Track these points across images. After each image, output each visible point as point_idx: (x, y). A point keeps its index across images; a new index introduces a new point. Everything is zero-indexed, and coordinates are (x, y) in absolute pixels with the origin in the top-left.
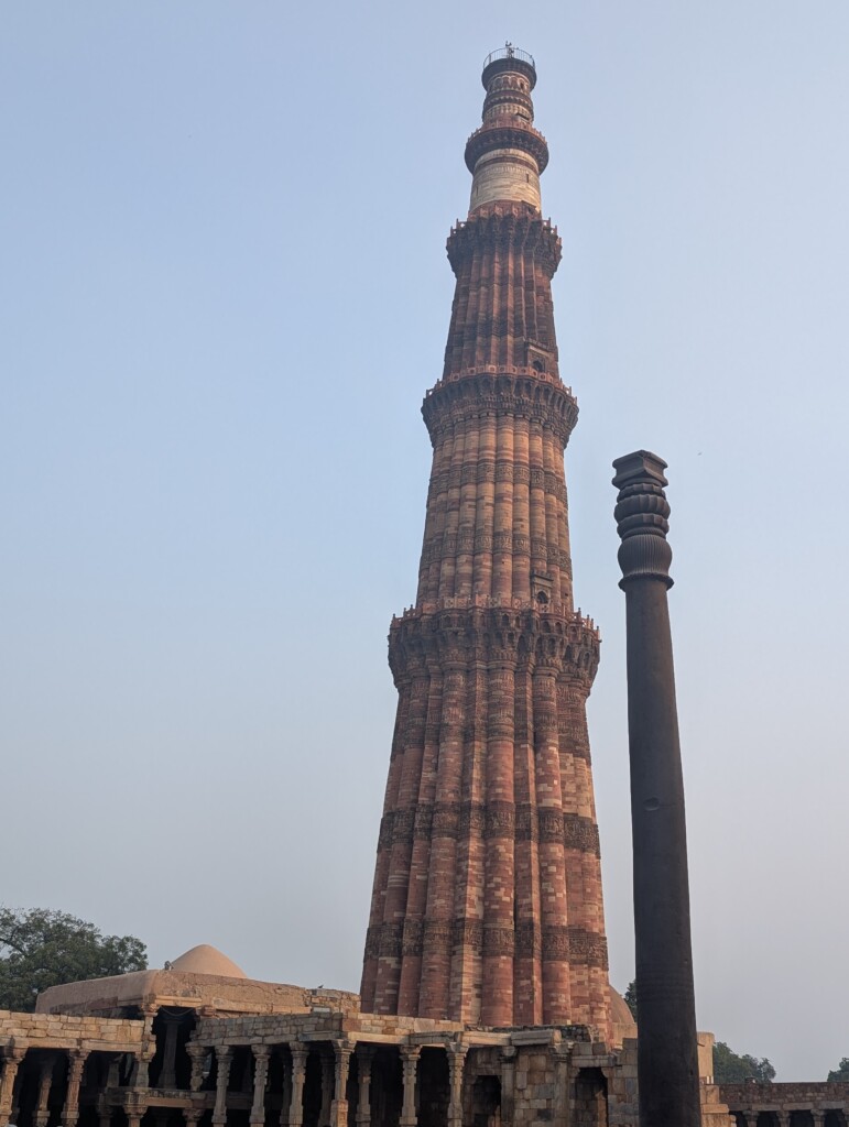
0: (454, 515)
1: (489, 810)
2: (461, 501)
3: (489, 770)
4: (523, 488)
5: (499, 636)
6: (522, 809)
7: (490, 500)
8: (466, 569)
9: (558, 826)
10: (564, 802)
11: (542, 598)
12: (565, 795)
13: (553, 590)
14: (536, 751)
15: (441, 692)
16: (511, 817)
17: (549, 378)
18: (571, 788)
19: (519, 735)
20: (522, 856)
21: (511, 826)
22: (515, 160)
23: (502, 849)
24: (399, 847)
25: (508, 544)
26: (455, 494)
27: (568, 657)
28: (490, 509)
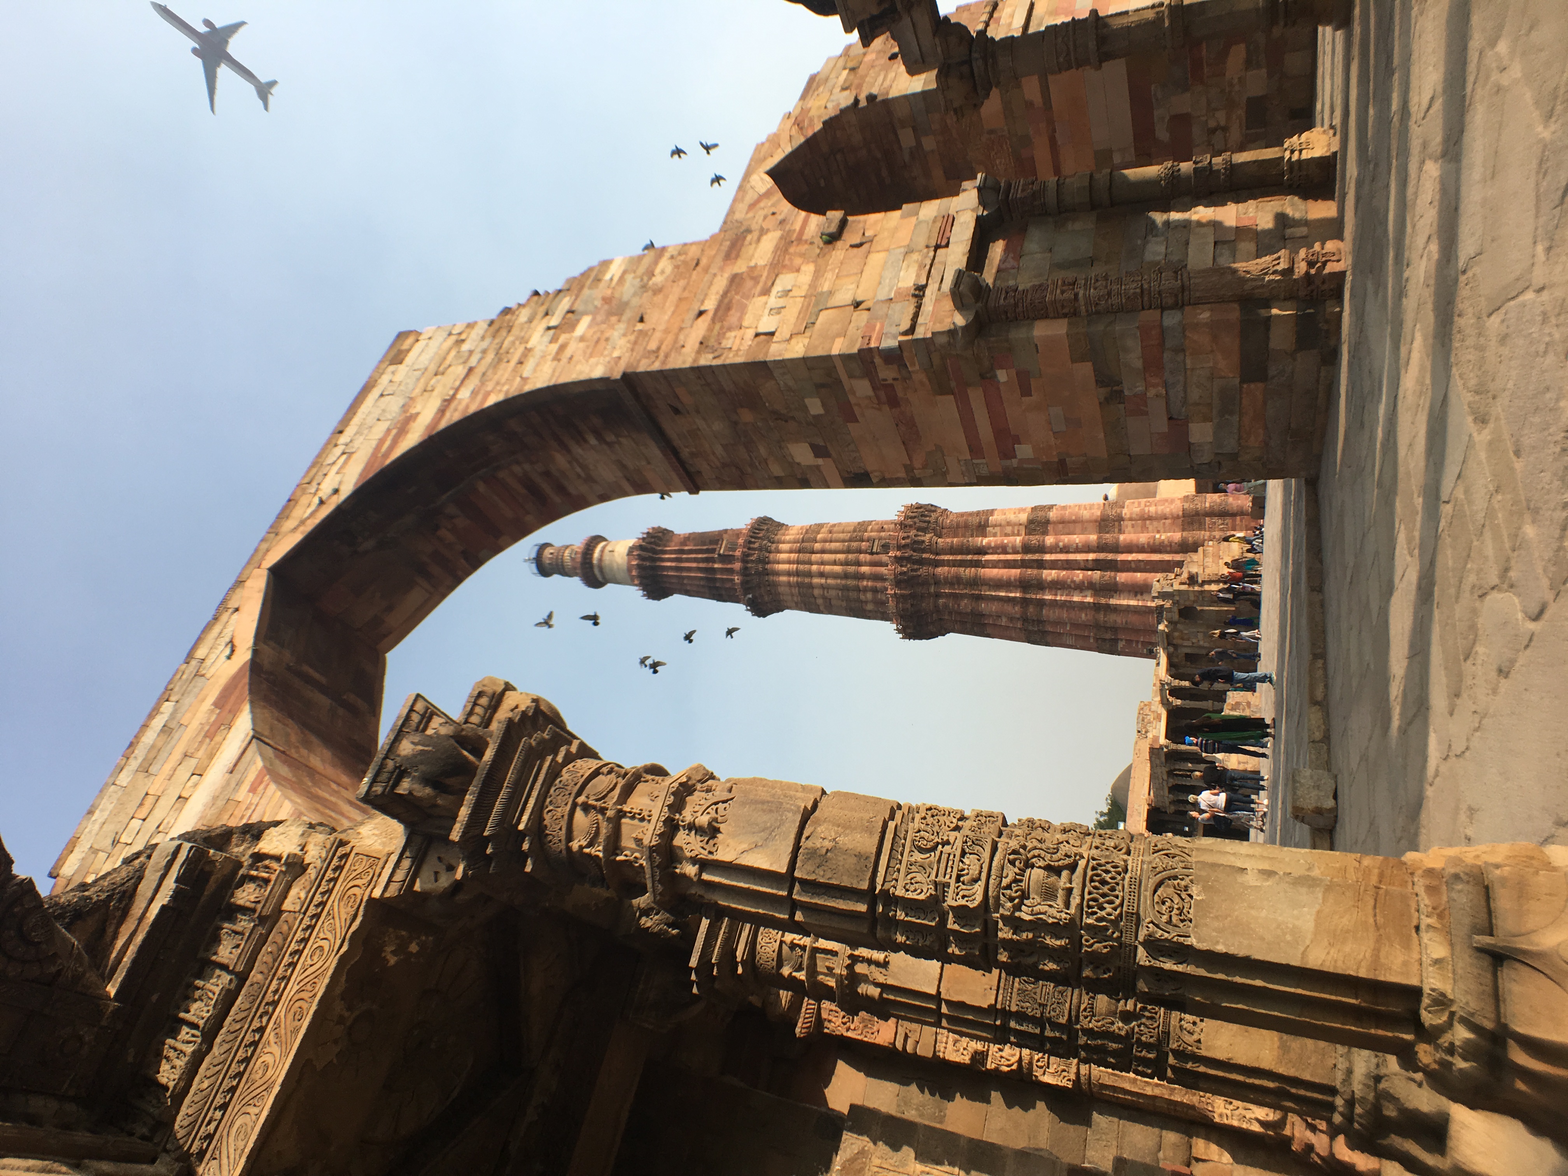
0: (833, 602)
1: (1024, 585)
2: (824, 598)
3: (999, 584)
4: (815, 557)
5: (913, 577)
6: (1023, 564)
7: (823, 581)
8: (869, 596)
9: (1034, 540)
10: (1018, 535)
11: (886, 548)
12: (1013, 535)
13: (880, 539)
14: (986, 553)
15: (950, 613)
16: (1029, 571)
17: (741, 541)
18: (1009, 529)
19: (977, 564)
20: (1054, 565)
21: (1035, 572)
22: (600, 559)
23: (1049, 579)
24: (1049, 639)
25: (851, 569)
26: (820, 601)
27: (924, 530)
28: (830, 581)
